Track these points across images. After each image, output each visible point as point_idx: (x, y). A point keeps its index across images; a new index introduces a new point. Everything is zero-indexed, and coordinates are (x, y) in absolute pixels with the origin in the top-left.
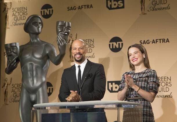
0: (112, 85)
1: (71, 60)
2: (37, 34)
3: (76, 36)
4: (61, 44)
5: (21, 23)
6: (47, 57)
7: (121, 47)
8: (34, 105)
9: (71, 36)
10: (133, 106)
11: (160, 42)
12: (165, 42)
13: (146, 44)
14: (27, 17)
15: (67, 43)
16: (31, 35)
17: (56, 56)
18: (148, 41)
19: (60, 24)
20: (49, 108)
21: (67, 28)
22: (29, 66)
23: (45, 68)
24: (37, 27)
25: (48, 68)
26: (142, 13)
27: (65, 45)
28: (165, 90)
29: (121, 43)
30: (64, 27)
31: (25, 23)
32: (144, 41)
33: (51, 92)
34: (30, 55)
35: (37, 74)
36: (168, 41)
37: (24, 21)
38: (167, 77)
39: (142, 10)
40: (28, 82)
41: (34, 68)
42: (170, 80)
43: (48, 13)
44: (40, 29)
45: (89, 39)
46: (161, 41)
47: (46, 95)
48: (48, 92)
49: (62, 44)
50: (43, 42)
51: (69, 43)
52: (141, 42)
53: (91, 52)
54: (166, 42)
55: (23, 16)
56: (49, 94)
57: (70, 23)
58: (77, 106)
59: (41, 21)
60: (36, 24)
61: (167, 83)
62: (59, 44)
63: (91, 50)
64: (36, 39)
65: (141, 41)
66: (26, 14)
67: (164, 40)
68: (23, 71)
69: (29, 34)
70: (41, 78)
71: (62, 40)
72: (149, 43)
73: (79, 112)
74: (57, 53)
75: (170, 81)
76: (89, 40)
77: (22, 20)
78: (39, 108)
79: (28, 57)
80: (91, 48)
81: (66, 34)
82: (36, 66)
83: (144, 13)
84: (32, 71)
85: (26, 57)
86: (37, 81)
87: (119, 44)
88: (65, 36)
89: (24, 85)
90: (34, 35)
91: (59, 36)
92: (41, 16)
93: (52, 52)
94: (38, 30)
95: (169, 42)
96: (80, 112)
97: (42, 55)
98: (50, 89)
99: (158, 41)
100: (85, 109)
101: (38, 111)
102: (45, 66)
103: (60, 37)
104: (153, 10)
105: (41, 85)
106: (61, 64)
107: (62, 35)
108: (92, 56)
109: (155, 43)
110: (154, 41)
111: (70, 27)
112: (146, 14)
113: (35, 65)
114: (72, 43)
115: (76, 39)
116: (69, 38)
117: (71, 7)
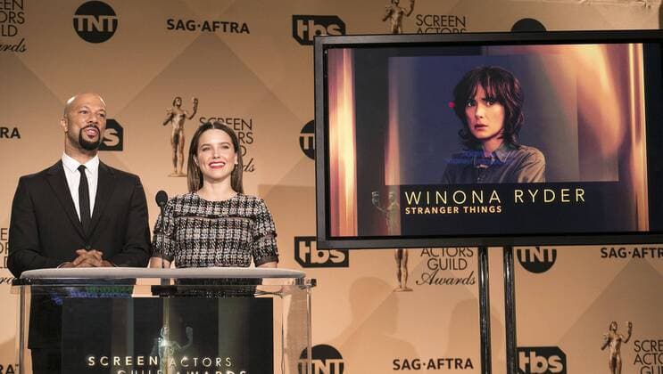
0: (308, 248)
1: (179, 172)
3: (194, 105)
9: (178, 103)
43: (100, 28)
51: (169, 123)
80: (242, 144)
114: (181, 123)
115: (195, 113)
116: (170, 108)
117: (180, 22)
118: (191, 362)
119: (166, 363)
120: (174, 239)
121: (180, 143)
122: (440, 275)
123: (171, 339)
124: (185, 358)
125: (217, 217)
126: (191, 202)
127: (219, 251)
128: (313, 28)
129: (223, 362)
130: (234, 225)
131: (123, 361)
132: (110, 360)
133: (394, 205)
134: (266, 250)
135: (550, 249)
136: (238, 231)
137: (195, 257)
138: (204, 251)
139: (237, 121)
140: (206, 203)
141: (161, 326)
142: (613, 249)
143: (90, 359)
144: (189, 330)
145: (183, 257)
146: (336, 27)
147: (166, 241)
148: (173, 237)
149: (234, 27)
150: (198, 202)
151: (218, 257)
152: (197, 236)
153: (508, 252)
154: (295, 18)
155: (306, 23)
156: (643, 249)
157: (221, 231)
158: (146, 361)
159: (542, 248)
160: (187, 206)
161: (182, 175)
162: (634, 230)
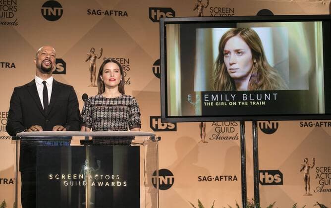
0: (157, 122)
3: (101, 52)
9: (93, 51)
43: (54, 14)
45: (122, 58)
53: (125, 76)
61: (232, 122)
114: (94, 61)
115: (101, 55)
116: (89, 53)
117: (94, 11)
118: (100, 177)
119: (88, 178)
120: (92, 117)
121: (94, 70)
122: (221, 135)
123: (90, 165)
124: (97, 175)
125: (112, 105)
126: (99, 99)
127: (113, 123)
128: (159, 14)
129: (116, 177)
130: (120, 110)
131: (66, 177)
132: (60, 176)
133: (198, 101)
134: (135, 122)
135: (275, 122)
136: (122, 113)
137: (102, 125)
138: (106, 122)
139: (122, 60)
140: (106, 99)
141: (85, 160)
142: (306, 123)
143: (50, 176)
144: (99, 162)
145: (96, 126)
146: (171, 13)
147: (88, 118)
148: (91, 116)
149: (120, 13)
150: (102, 99)
151: (113, 125)
152: (102, 116)
153: (255, 124)
154: (150, 9)
155: (156, 11)
156: (321, 123)
157: (114, 113)
158: (78, 177)
159: (271, 122)
160: (97, 101)
161: (95, 86)
162: (317, 113)
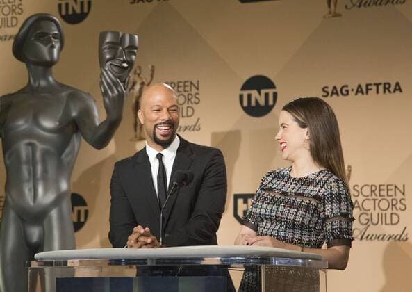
0: (245, 205)
1: (138, 136)
2: (49, 64)
3: (150, 72)
4: (110, 93)
5: (6, 36)
6: (73, 127)
7: (271, 102)
8: (37, 255)
9: (138, 72)
10: (300, 261)
11: (378, 92)
12: (390, 92)
13: (338, 95)
14: (22, 19)
15: (128, 89)
16: (32, 66)
17: (98, 124)
18: (345, 89)
19: (108, 39)
20: (76, 263)
21: (126, 51)
22: (24, 151)
23: (67, 156)
24: (49, 46)
25: (74, 155)
26: (330, 13)
27: (121, 96)
28: (389, 221)
29: (271, 92)
30: (120, 48)
31: (17, 35)
32: (335, 88)
33: (82, 220)
34: (26, 122)
35: (45, 171)
36: (397, 87)
37: (14, 31)
38: (396, 187)
39: (329, 6)
40: (21, 193)
41: (38, 155)
42: (403, 194)
43: (78, 10)
44: (55, 51)
45: (187, 82)
46: (381, 88)
47: (70, 227)
48: (75, 220)
49: (112, 92)
50: (63, 87)
51: (131, 91)
52: (326, 90)
53: (191, 116)
54: (394, 91)
55: (10, 16)
56: (78, 226)
57: (136, 37)
58: (152, 259)
59: (59, 30)
60: (45, 38)
61: (394, 202)
62: (105, 94)
63: (190, 110)
64: (46, 78)
65: (327, 87)
66: (20, 11)
67: (387, 86)
68: (8, 162)
69: (27, 64)
70: (57, 182)
71: (113, 81)
72: (348, 94)
73: (155, 275)
74: (99, 116)
75: (402, 196)
76: (186, 84)
77: (8, 26)
78: (49, 263)
79: (22, 125)
80: (190, 105)
81: (125, 65)
82: (42, 149)
83: (335, 13)
84: (32, 163)
85: (19, 126)
86: (46, 190)
87: (267, 95)
88: (122, 72)
89: (10, 199)
90: (40, 68)
91: (106, 71)
92: (59, 16)
93: (87, 113)
94: (51, 53)
95: (401, 91)
96: (159, 274)
97: (60, 122)
98: (79, 212)
99: (371, 89)
100: (171, 268)
101: (47, 270)
102: (67, 150)
103: (109, 75)
104: (359, 6)
105: (57, 203)
106: (111, 147)
107: (115, 69)
108: (195, 126)
109: (363, 93)
110: (361, 89)
111: (136, 48)
112: (340, 15)
113: (40, 147)
114: (140, 90)
116: (132, 77)
